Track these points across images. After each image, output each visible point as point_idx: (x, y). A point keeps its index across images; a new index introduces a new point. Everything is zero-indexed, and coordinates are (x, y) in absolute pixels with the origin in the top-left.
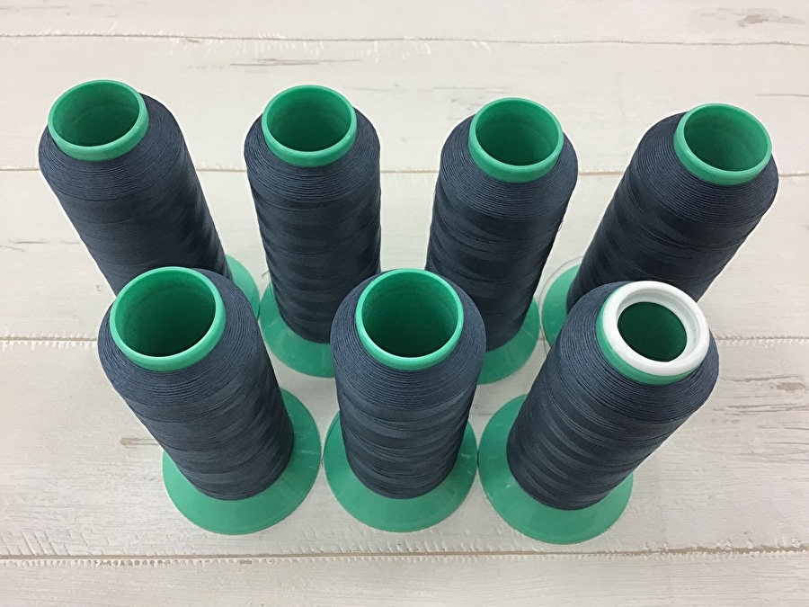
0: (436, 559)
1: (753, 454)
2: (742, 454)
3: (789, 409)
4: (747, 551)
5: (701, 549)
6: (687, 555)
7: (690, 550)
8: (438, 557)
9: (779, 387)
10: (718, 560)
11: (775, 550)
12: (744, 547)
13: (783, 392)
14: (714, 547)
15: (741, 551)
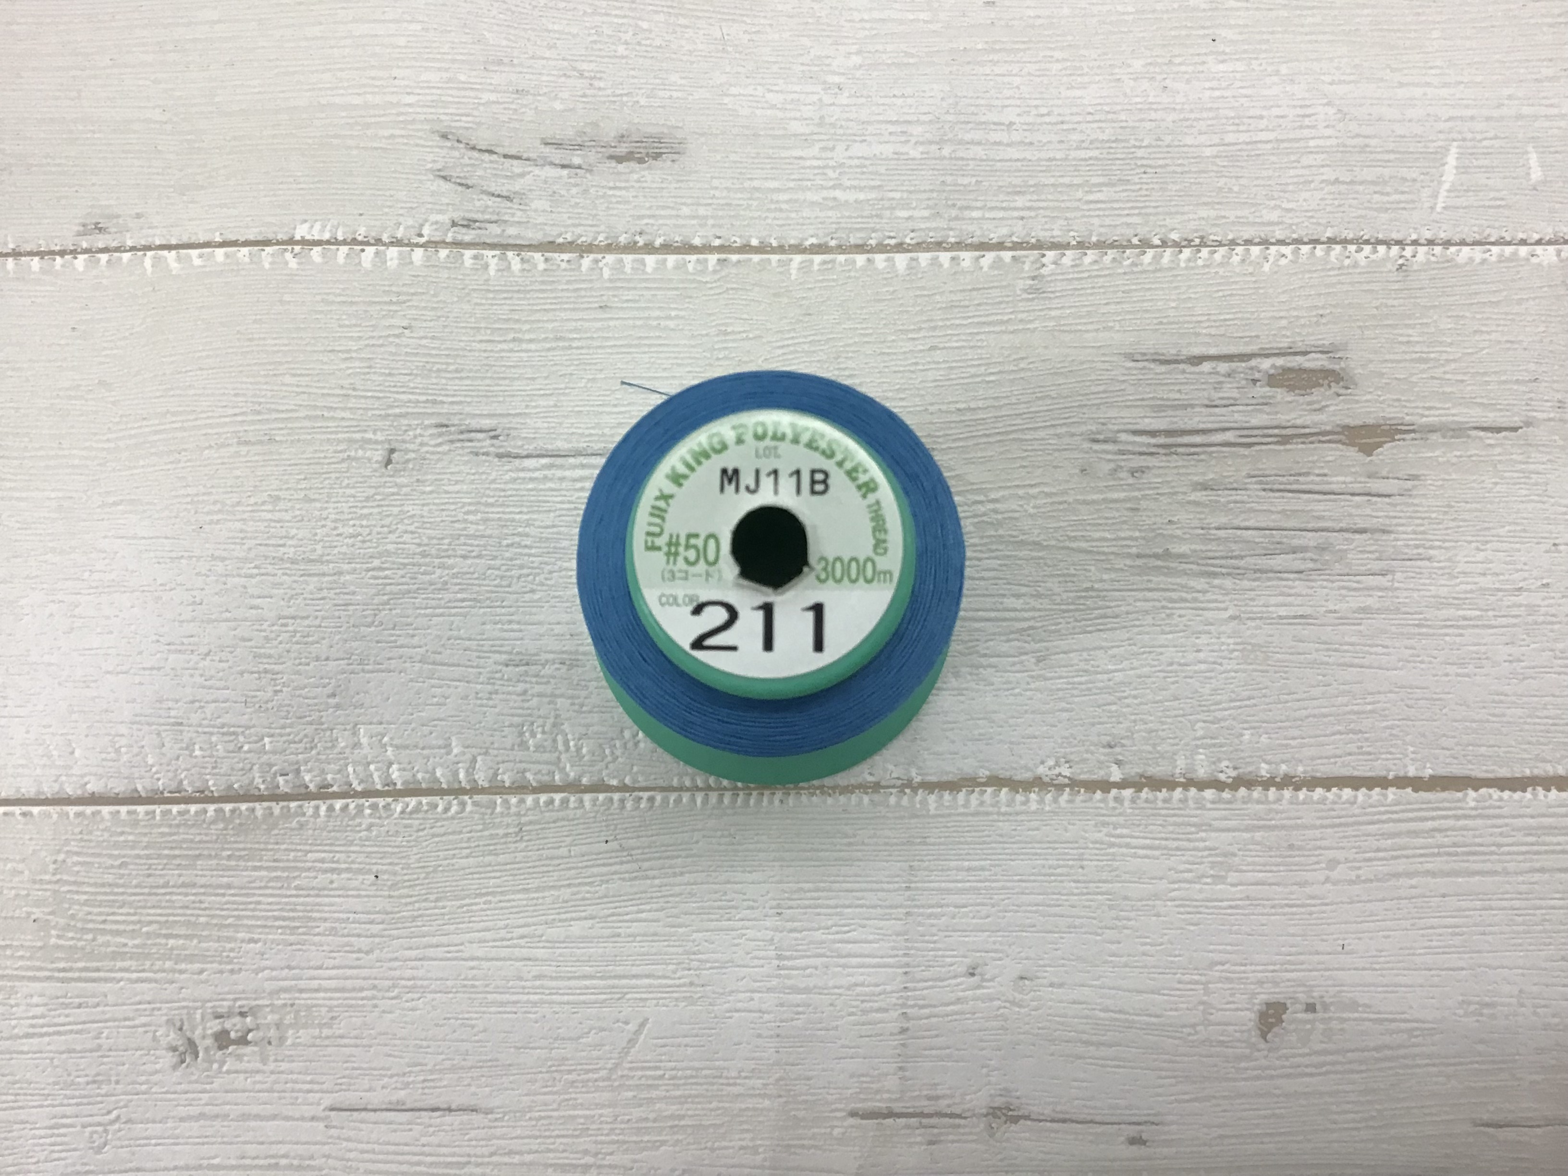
0: (374, 807)
1: (1167, 555)
2: (1139, 556)
3: (1285, 440)
4: (1105, 786)
5: (997, 781)
6: (961, 796)
7: (970, 783)
8: (381, 802)
9: (1273, 380)
10: (1034, 806)
11: (1170, 784)
12: (1098, 775)
13: (1281, 394)
14: (1028, 776)
15: (1092, 786)
